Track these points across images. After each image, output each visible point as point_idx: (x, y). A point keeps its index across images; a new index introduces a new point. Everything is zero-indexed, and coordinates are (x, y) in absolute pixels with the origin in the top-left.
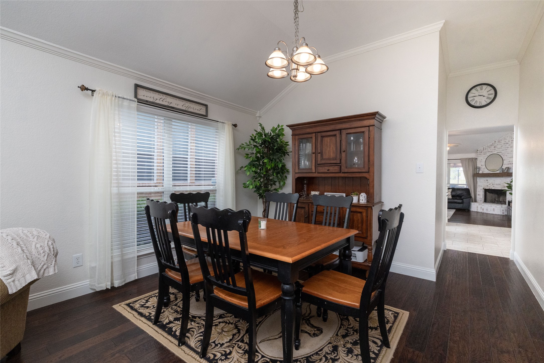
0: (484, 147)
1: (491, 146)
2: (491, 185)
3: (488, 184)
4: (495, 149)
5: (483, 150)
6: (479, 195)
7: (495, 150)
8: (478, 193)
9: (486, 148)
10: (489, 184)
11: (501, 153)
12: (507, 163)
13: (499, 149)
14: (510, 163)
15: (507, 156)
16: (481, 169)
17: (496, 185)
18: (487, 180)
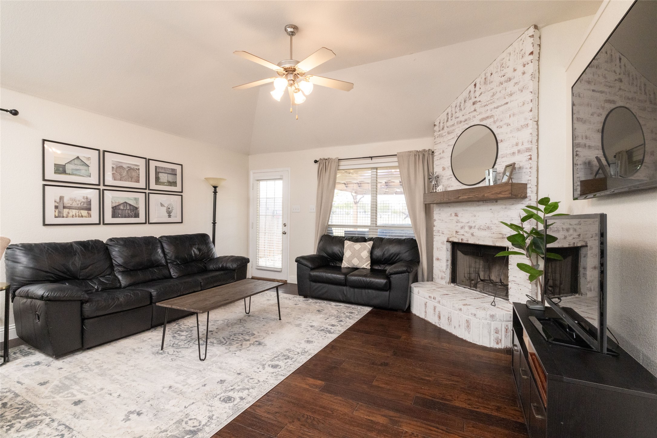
0: (449, 110)
1: (465, 102)
2: (467, 229)
3: (460, 225)
4: (475, 110)
5: (446, 120)
6: (438, 259)
7: (475, 113)
8: (436, 254)
9: (454, 113)
10: (462, 228)
11: (492, 120)
12: (509, 151)
13: (487, 108)
14: (520, 147)
15: (508, 125)
16: (443, 180)
17: (479, 229)
18: (456, 215)
